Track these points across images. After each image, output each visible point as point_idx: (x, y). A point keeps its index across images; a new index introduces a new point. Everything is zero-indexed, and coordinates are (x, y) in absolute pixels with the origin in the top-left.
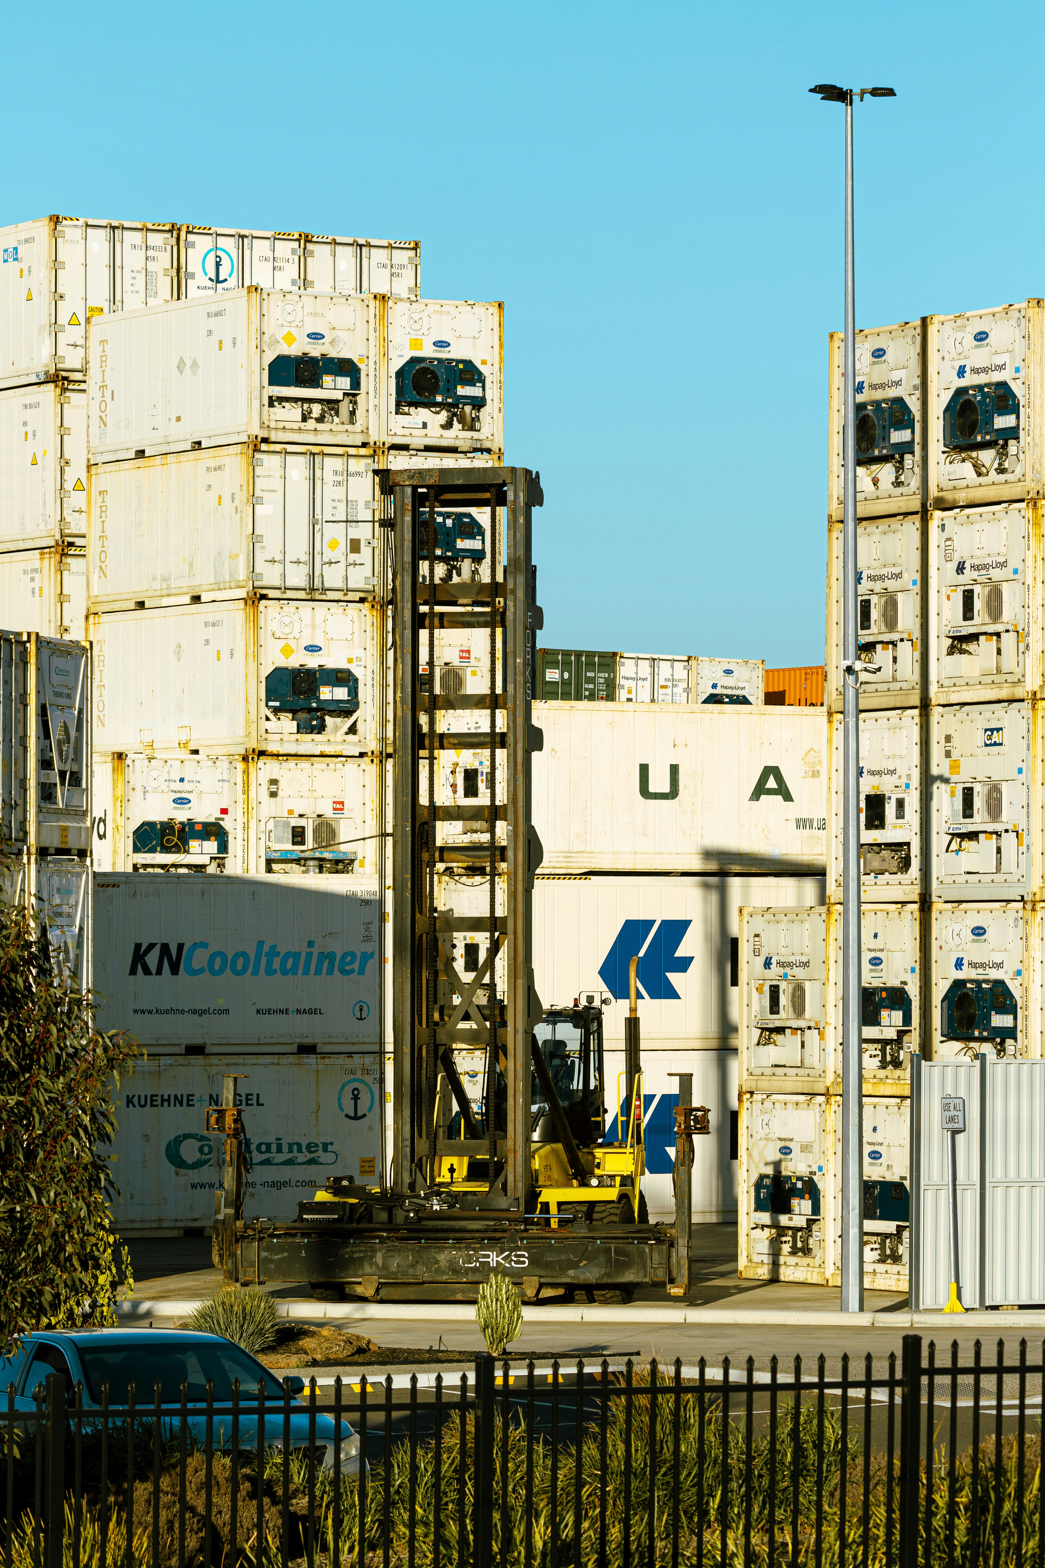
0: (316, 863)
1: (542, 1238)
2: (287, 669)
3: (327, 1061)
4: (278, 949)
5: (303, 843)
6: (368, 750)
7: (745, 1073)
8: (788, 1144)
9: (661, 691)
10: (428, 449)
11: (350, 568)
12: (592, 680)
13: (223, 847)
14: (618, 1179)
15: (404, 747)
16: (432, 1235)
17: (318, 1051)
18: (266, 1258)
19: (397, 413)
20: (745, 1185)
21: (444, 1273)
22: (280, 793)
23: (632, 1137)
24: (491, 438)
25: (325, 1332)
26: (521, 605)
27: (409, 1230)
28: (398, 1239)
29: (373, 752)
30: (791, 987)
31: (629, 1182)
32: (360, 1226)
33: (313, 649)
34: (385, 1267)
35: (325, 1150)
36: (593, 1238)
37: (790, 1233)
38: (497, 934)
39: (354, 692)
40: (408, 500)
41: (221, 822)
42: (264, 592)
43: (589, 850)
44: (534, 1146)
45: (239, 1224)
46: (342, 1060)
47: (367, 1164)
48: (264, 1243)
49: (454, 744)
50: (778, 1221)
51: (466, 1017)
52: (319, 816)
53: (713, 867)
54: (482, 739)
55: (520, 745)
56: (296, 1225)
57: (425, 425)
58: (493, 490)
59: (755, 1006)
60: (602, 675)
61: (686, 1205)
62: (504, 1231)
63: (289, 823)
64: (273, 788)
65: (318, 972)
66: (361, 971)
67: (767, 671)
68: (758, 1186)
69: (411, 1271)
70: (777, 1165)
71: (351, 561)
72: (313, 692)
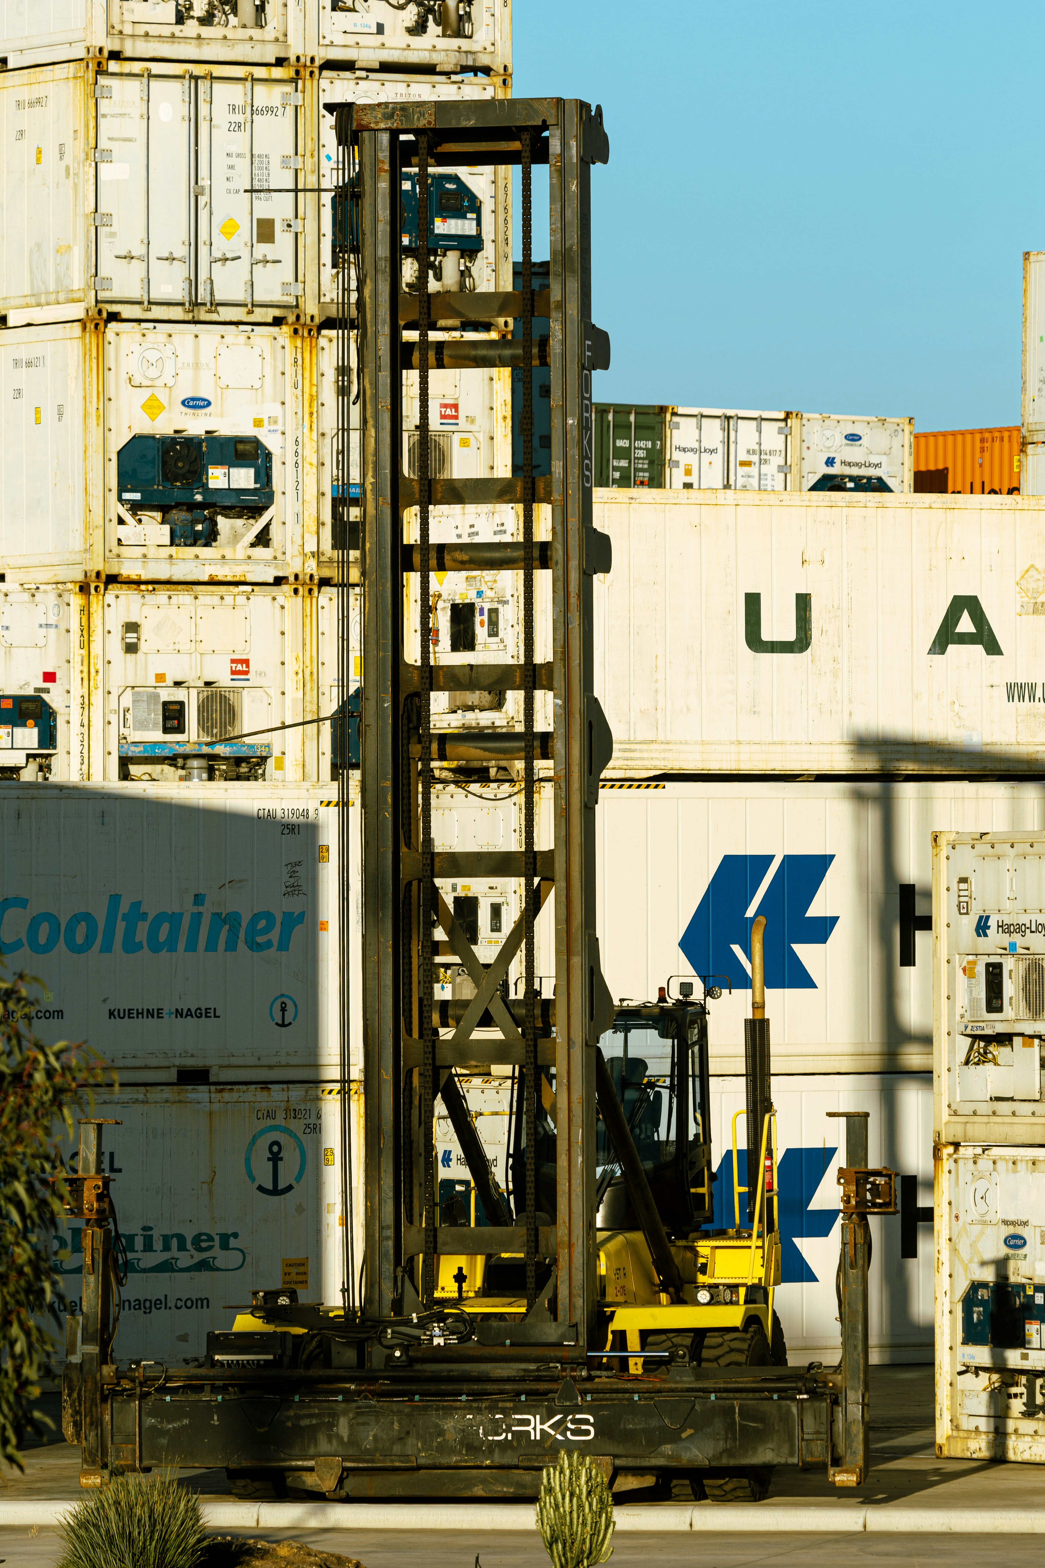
0: (203, 763)
1: (617, 1391)
2: (152, 437)
3: (227, 1096)
4: (144, 908)
5: (180, 729)
6: (289, 572)
7: (945, 1111)
8: (1020, 1231)
9: (741, 470)
10: (386, 67)
11: (258, 268)
12: (624, 454)
13: (48, 738)
14: (742, 1291)
15: (380, 567)
16: (433, 1387)
17: (212, 1079)
18: (153, 1427)
19: (334, 9)
20: (946, 1301)
21: (452, 1451)
22: (143, 646)
23: (761, 1220)
24: (490, 49)
25: (283, 1551)
26: (573, 328)
27: (394, 1380)
28: (374, 1394)
29: (296, 577)
30: (1022, 967)
31: (760, 1296)
32: (310, 1373)
33: (195, 403)
34: (353, 1442)
35: (225, 1246)
36: (704, 1390)
37: (1023, 1380)
38: (536, 880)
39: (264, 476)
40: (384, 155)
41: (44, 696)
42: (114, 308)
43: (661, 738)
44: (601, 1236)
45: (108, 1370)
46: (251, 1094)
47: (294, 1270)
48: (150, 1401)
49: (463, 562)
50: (1004, 1360)
51: (486, 1021)
52: (208, 684)
53: (870, 765)
54: (509, 553)
55: (574, 563)
56: (202, 1371)
57: (380, 29)
58: (526, 136)
59: (962, 999)
60: (642, 444)
61: (860, 1334)
62: (554, 1379)
63: (158, 696)
64: (131, 638)
65: (211, 946)
66: (283, 946)
67: (917, 437)
68: (969, 1301)
69: (397, 1449)
70: (1001, 1265)
71: (258, 256)
72: (197, 476)
